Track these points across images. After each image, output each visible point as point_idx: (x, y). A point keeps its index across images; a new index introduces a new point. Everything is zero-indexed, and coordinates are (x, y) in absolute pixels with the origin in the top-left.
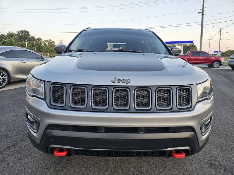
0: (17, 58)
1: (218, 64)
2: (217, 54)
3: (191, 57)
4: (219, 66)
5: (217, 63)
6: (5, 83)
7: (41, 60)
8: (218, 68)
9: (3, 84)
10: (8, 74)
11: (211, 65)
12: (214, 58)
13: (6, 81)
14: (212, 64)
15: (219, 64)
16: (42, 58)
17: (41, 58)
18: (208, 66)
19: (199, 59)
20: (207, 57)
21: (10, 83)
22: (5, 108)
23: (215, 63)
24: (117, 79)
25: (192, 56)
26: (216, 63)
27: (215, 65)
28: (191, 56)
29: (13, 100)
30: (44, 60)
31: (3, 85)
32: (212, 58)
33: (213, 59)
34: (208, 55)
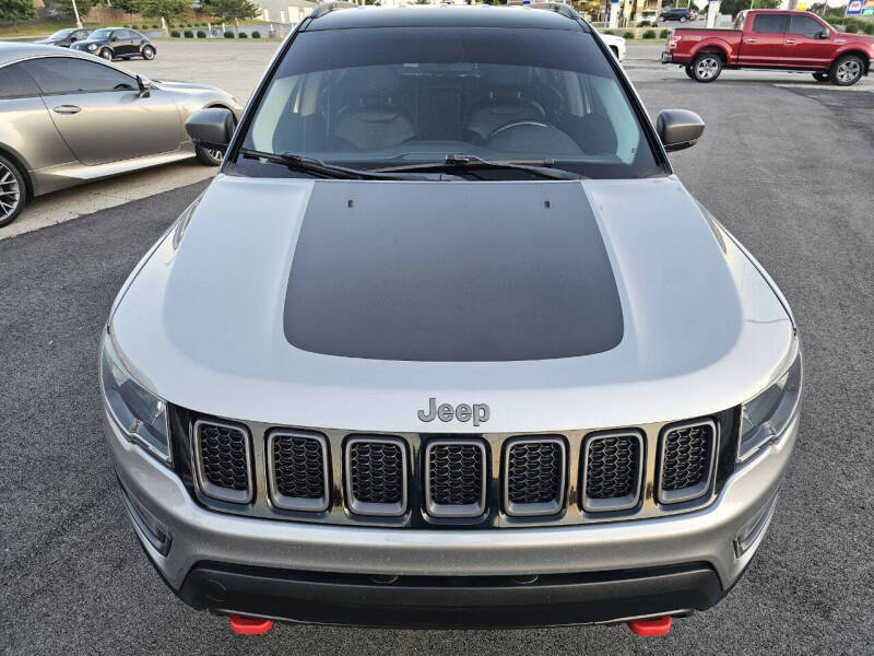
0: (40, 95)
1: (855, 66)
2: (858, 12)
3: (748, 40)
4: (860, 76)
5: (853, 63)
6: (15, 204)
7: (138, 96)
8: (854, 88)
9: (8, 209)
10: (18, 169)
11: (826, 75)
12: (843, 41)
13: (17, 197)
14: (831, 67)
15: (858, 69)
16: (142, 87)
17: (136, 86)
18: (814, 75)
19: (780, 47)
20: (815, 38)
21: (32, 200)
22: (35, 329)
23: (843, 66)
24: (438, 405)
25: (756, 32)
26: (848, 65)
27: (844, 74)
28: (749, 35)
29: (56, 287)
30: (151, 92)
31: (9, 214)
32: (836, 41)
33: (838, 46)
34: (820, 30)
